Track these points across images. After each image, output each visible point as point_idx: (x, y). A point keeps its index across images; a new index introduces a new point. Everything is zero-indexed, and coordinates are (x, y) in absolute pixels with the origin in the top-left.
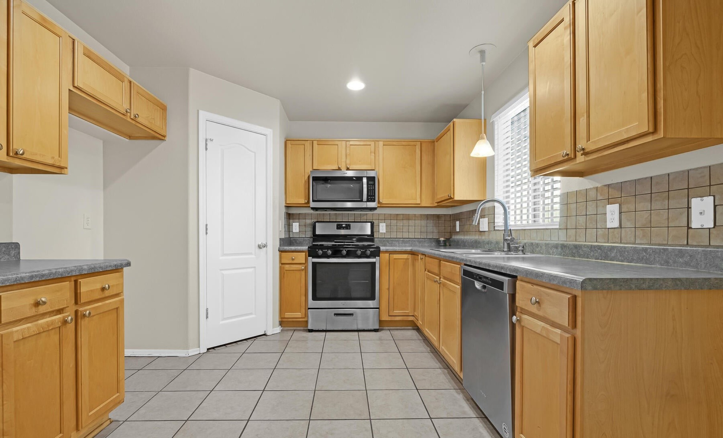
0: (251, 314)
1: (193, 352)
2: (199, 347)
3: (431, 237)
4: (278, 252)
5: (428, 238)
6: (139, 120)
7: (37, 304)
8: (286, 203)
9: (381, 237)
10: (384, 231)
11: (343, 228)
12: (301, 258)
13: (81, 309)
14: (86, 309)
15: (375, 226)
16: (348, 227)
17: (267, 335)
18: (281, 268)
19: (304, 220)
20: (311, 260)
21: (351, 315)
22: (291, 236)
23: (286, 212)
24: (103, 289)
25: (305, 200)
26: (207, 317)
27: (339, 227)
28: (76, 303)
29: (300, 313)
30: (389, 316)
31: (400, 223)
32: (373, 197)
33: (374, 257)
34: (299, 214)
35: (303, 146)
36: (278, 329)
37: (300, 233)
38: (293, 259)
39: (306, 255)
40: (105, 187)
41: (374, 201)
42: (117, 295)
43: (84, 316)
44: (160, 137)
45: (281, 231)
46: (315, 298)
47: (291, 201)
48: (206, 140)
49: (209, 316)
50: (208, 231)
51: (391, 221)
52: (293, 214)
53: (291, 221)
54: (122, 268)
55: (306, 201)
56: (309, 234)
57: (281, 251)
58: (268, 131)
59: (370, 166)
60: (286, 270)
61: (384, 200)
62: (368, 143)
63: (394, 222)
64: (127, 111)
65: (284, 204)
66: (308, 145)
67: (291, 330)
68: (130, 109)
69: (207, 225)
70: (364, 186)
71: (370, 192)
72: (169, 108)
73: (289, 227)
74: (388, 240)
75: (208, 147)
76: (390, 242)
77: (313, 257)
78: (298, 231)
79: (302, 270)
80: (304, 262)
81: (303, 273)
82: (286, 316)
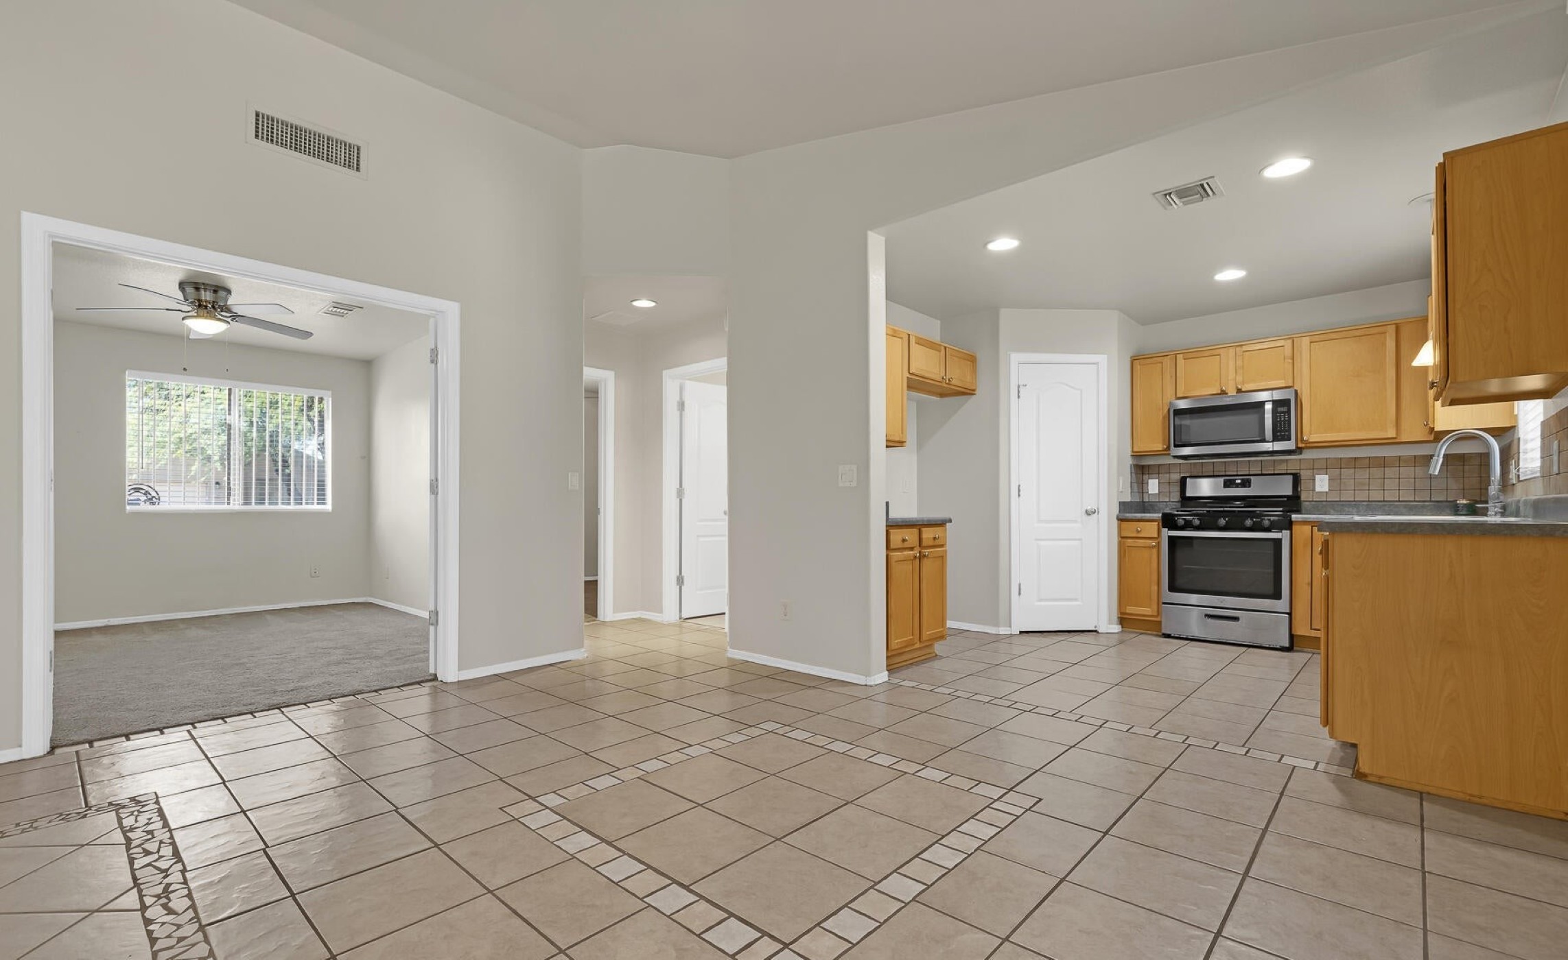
0: (1076, 600)
1: (1003, 631)
2: (1010, 627)
3: (1442, 498)
4: (1116, 521)
5: (1433, 499)
6: (953, 382)
7: (904, 540)
8: (1133, 452)
9: (1318, 500)
10: (1326, 489)
11: (1237, 486)
12: (1151, 529)
13: (923, 551)
14: (926, 552)
15: (1302, 481)
16: (1246, 484)
17: (1098, 633)
18: (1120, 545)
19: (1168, 475)
20: (1166, 533)
21: (1236, 619)
22: (1146, 499)
23: (1134, 465)
24: (935, 538)
25: (1164, 444)
26: (1020, 594)
27: (1228, 484)
28: (920, 546)
29: (1150, 608)
30: (1311, 629)
31: (1363, 474)
32: (1287, 433)
33: (1280, 529)
34: (1160, 465)
35: (1160, 365)
36: (1116, 628)
37: (1161, 496)
38: (1138, 532)
39: (1159, 524)
40: (918, 452)
41: (1289, 439)
42: (942, 546)
43: (925, 556)
44: (969, 392)
45: (1122, 492)
46: (1173, 588)
47: (1142, 447)
48: (1019, 387)
49: (1022, 592)
50: (1021, 493)
51: (1341, 471)
52: (1149, 466)
53: (1145, 477)
54: (945, 524)
55: (1165, 447)
56: (1176, 497)
57: (1120, 520)
58: (1102, 359)
59: (1283, 381)
60: (1129, 547)
61: (1312, 436)
62: (1279, 344)
63: (1347, 473)
64: (943, 378)
65: (1130, 453)
66: (1168, 362)
67: (1136, 633)
68: (945, 375)
69: (1019, 486)
70: (1266, 416)
71: (1281, 424)
72: (978, 356)
73: (1141, 485)
74: (1333, 505)
75: (1021, 394)
76: (1336, 509)
77: (1170, 529)
78: (1157, 491)
79: (1153, 547)
80: (1156, 536)
81: (1155, 551)
82: (1128, 611)
